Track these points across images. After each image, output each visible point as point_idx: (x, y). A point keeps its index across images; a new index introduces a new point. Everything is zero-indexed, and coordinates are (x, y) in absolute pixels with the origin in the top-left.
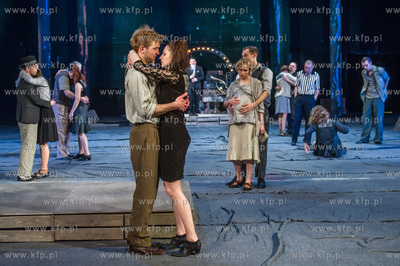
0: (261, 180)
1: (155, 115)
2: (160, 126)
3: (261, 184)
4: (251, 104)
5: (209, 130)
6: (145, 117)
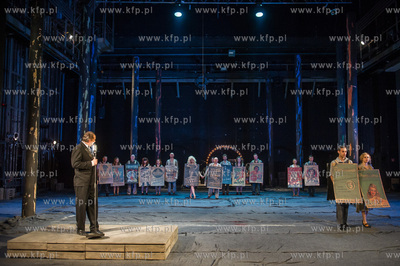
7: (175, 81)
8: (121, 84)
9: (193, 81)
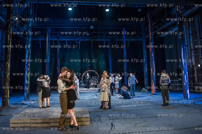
0: (110, 107)
1: (65, 91)
2: (67, 94)
3: (110, 108)
4: (106, 86)
5: (93, 93)
6: (62, 91)
7: (65, 40)
8: (39, 41)
9: (74, 40)
